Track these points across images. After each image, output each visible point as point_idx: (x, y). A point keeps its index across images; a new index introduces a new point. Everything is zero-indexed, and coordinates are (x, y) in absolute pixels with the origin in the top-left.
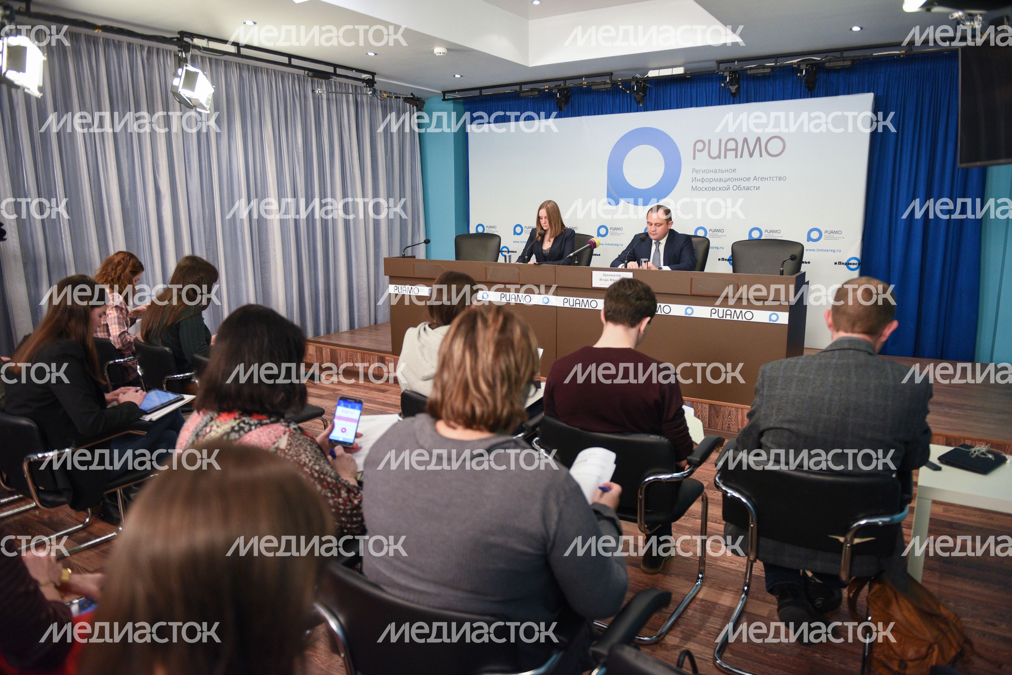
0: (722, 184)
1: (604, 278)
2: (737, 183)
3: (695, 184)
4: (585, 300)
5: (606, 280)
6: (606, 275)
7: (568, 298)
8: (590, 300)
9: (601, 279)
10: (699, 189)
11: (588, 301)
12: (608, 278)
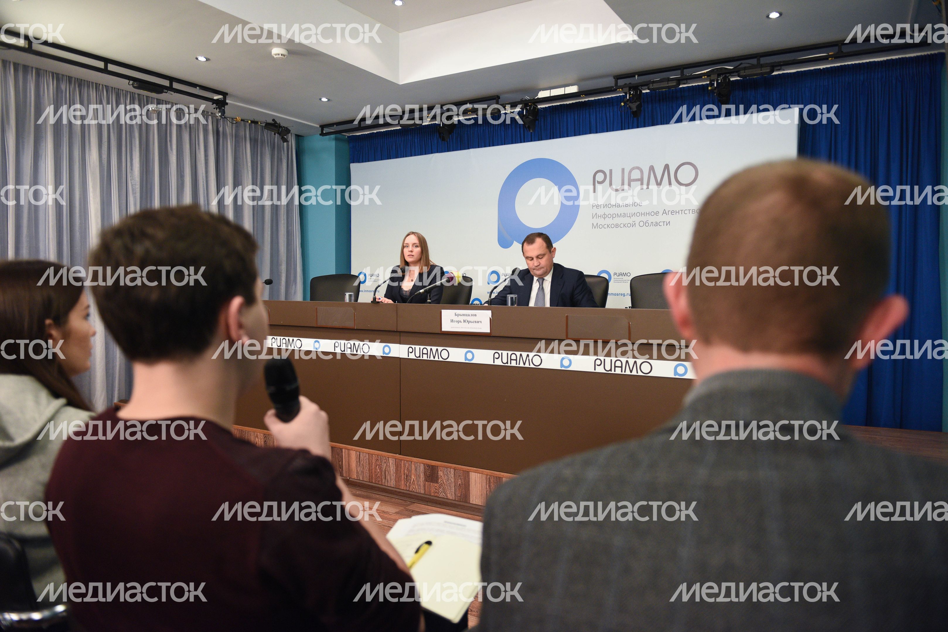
0: (626, 220)
1: (456, 318)
2: (644, 218)
3: (595, 221)
4: (434, 349)
5: (458, 322)
6: (458, 315)
7: (413, 347)
8: (440, 349)
9: (452, 321)
11: (437, 350)
12: (461, 318)
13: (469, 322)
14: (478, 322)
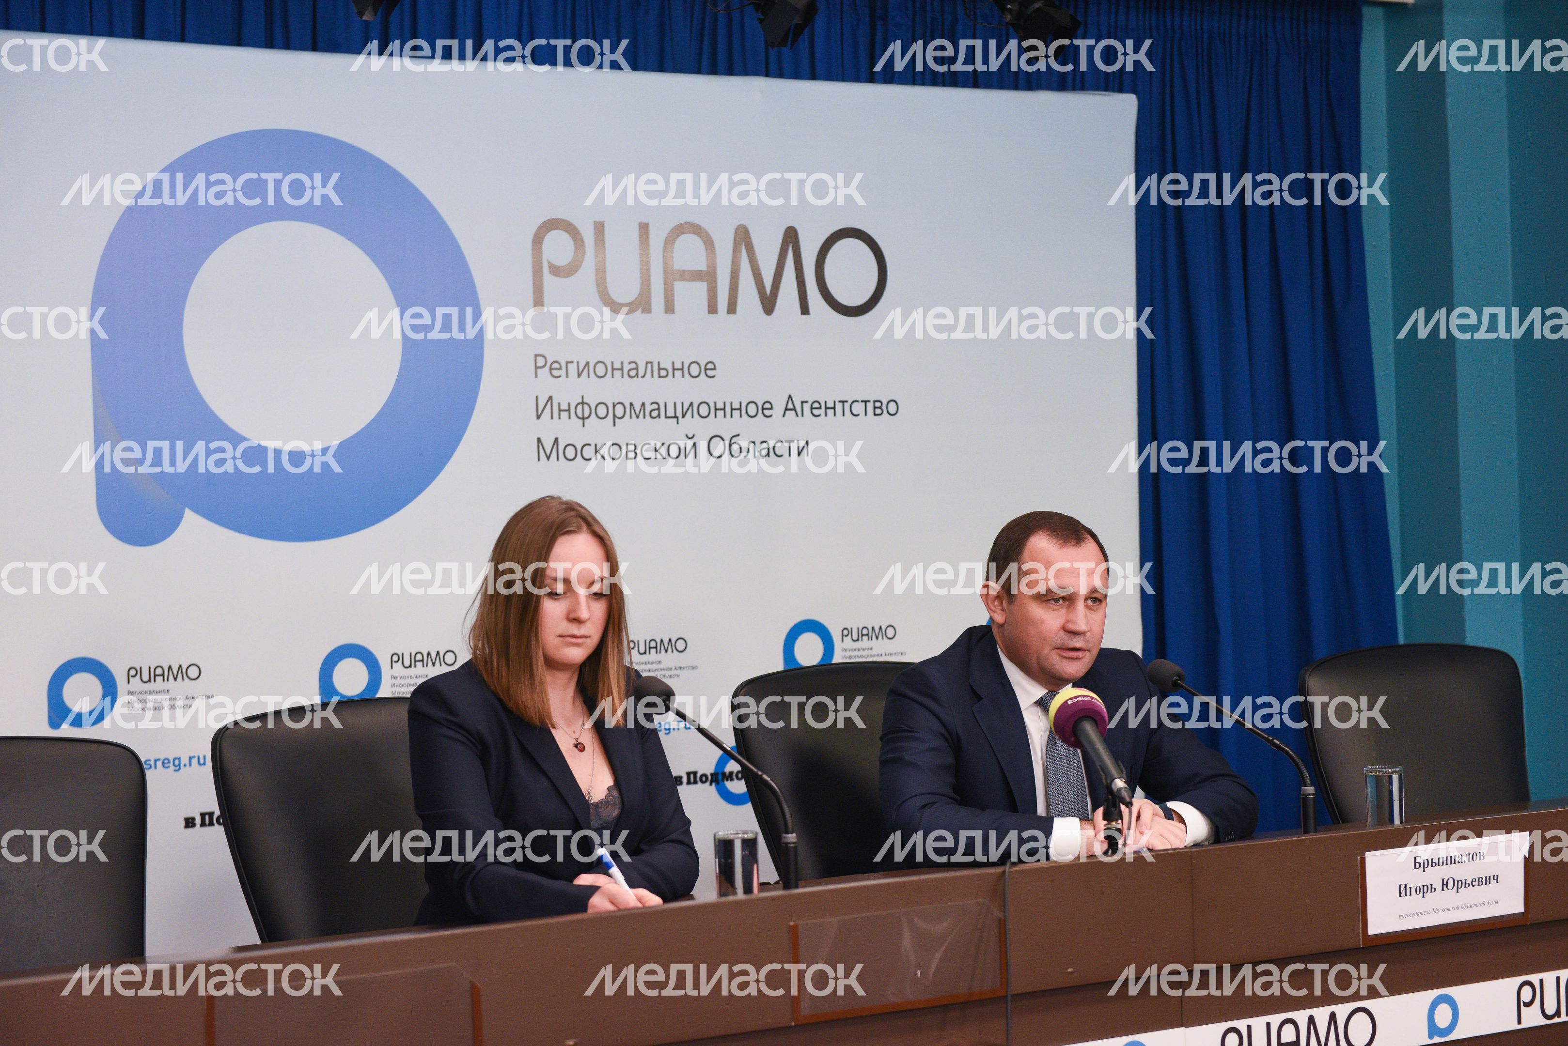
0: (664, 431)
1: (1417, 879)
2: (725, 425)
5: (1425, 890)
7: (1242, 1024)
9: (1403, 890)
10: (570, 452)
11: (1333, 1017)
12: (1434, 876)
13: (1459, 885)
14: (1488, 880)
